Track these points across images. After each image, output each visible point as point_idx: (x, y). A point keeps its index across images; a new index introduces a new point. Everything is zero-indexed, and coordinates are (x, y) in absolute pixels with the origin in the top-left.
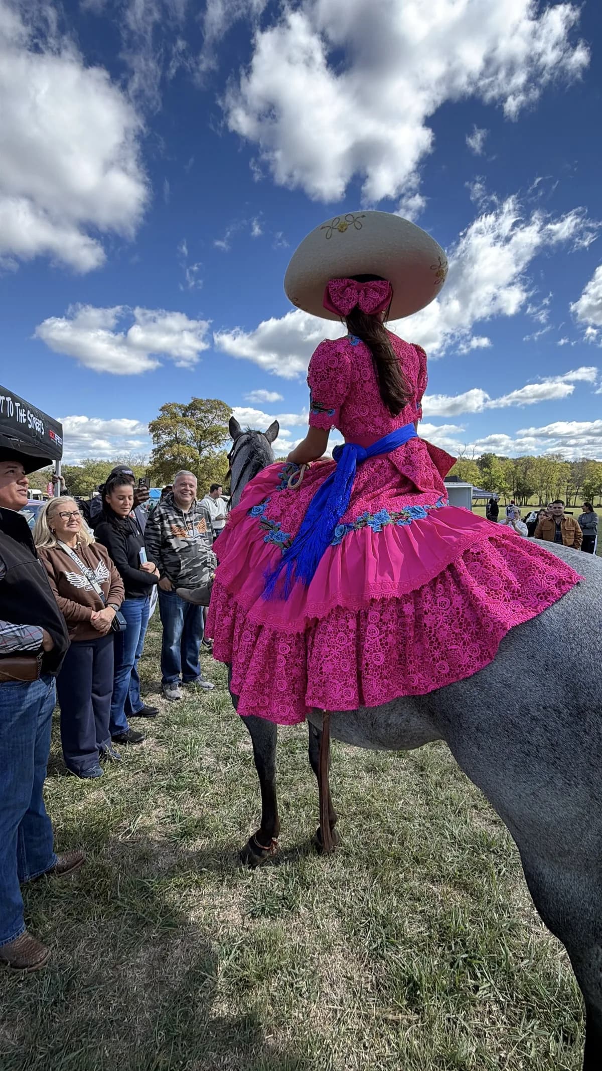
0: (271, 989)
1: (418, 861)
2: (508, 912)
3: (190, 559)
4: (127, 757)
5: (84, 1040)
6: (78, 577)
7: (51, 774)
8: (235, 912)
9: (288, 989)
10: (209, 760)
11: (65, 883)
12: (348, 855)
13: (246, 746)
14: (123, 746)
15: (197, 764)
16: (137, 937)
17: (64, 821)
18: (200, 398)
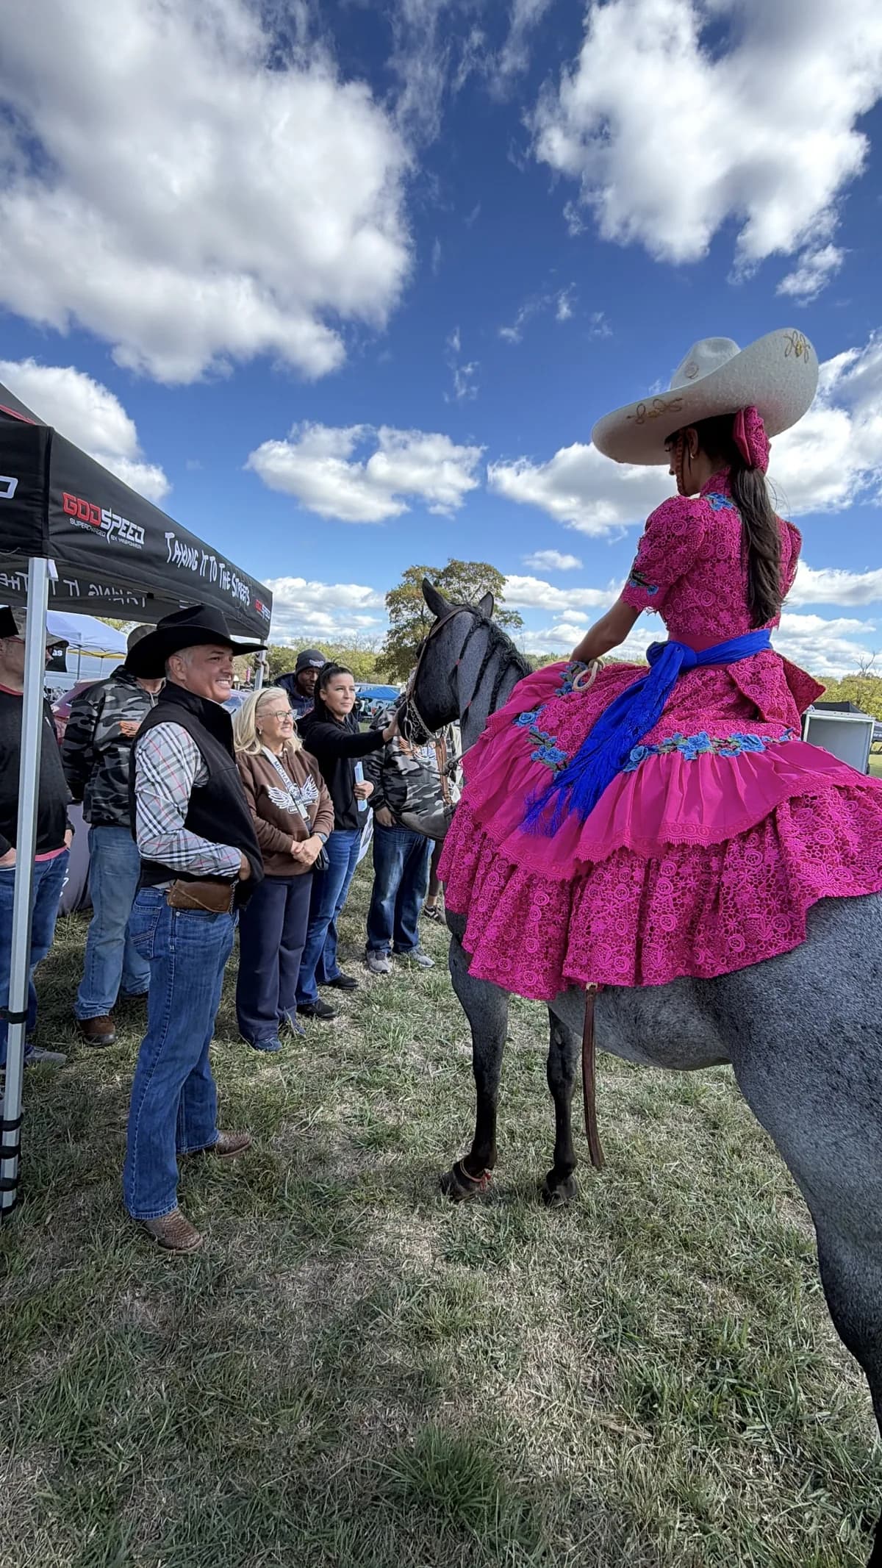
0: (459, 1350)
1: (686, 1245)
2: (812, 1344)
3: (419, 787)
4: (313, 1034)
5: (230, 1343)
6: (282, 794)
7: (219, 1035)
8: (426, 1249)
9: (480, 1356)
10: (415, 1057)
11: (226, 1167)
12: (586, 1215)
13: (465, 1049)
14: (307, 1021)
15: (400, 1060)
16: (303, 1248)
17: (231, 1094)
18: (460, 560)
